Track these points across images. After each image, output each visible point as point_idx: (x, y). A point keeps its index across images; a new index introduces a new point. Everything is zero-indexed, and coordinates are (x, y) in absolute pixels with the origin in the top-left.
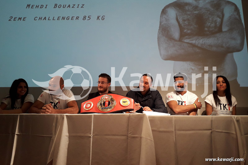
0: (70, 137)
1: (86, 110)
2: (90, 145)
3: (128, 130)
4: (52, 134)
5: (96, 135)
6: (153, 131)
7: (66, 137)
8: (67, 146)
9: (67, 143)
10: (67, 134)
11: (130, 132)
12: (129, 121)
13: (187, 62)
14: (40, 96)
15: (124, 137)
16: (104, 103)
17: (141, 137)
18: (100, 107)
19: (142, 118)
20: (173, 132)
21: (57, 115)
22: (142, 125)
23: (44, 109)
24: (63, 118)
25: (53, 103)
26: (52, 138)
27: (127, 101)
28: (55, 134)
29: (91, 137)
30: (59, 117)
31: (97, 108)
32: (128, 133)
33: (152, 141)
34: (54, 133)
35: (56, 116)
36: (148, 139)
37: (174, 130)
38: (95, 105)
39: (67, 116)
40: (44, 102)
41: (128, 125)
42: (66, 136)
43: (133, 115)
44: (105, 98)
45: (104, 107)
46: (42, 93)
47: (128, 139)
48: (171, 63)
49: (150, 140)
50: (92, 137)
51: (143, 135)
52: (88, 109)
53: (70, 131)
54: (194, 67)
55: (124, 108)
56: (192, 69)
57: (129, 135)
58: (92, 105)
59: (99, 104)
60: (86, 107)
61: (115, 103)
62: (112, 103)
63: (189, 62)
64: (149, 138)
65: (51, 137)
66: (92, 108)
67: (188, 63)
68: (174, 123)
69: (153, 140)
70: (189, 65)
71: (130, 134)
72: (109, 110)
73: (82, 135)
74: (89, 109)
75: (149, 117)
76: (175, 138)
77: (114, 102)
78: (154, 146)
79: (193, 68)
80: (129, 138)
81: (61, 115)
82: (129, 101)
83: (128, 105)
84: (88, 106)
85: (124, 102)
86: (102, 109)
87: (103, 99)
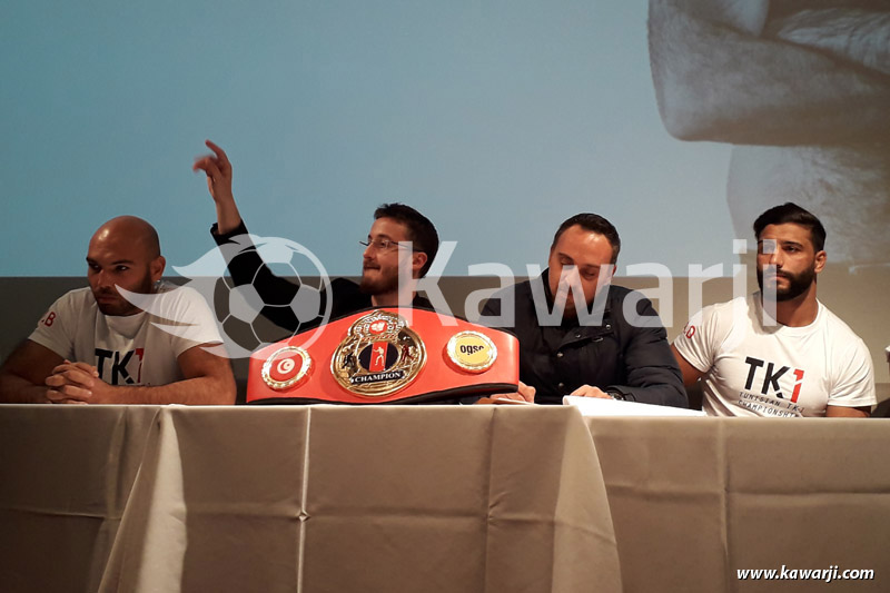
0: (193, 521)
1: (275, 386)
2: (295, 561)
3: (486, 487)
4: (101, 505)
5: (326, 510)
6: (613, 492)
7: (173, 518)
8: (178, 566)
9: (181, 548)
10: (181, 506)
11: (497, 497)
12: (490, 442)
13: (803, 149)
14: (40, 323)
15: (464, 524)
16: (366, 355)
17: (552, 524)
18: (345, 374)
19: (556, 429)
20: (715, 497)
21: (127, 410)
22: (560, 461)
23: (57, 384)
24: (159, 425)
25: (109, 354)
26: (104, 523)
27: (485, 344)
28: (119, 505)
29: (297, 519)
30: (137, 420)
31: (330, 380)
32: (485, 504)
33: (606, 541)
34: (111, 499)
35: (121, 416)
36: (586, 532)
37: (720, 490)
38: (319, 365)
39: (175, 413)
40: (62, 351)
41: (487, 464)
42: (175, 514)
43: (510, 411)
44: (371, 331)
45: (365, 372)
46: (52, 309)
47: (484, 530)
48: (720, 153)
49: (597, 536)
50: (302, 518)
51: (566, 509)
52: (283, 385)
53: (190, 491)
54: (838, 176)
55: (467, 376)
56: (829, 188)
57: (490, 513)
58: (307, 362)
59: (340, 359)
60: (274, 375)
61: (421, 354)
62: (406, 353)
63: (810, 149)
64: (591, 528)
65: (102, 519)
66: (305, 378)
67: (808, 152)
68: (721, 455)
69: (613, 539)
70: (815, 163)
71: (495, 508)
72: (390, 387)
73: (255, 508)
74: (291, 382)
75: (596, 423)
76: (729, 528)
77: (419, 350)
78: (618, 566)
79: (833, 179)
80: (490, 527)
81: (146, 410)
82: (492, 344)
83: (486, 366)
84: (282, 369)
85: (470, 350)
86: (354, 383)
87: (361, 336)
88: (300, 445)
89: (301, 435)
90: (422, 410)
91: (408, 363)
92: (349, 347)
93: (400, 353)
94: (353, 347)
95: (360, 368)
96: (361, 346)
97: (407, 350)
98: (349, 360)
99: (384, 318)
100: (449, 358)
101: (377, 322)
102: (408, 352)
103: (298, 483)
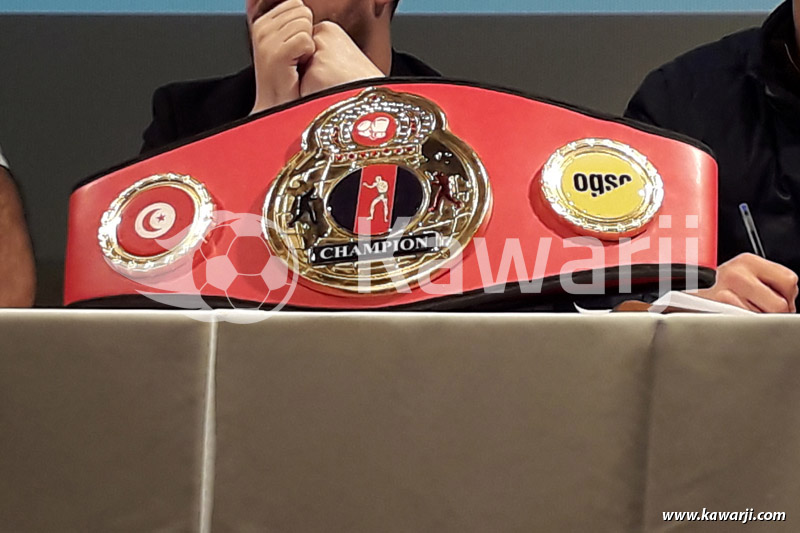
1: (132, 267)
18: (296, 240)
45: (344, 236)
52: (148, 265)
58: (205, 213)
61: (479, 193)
62: (441, 192)
77: (472, 183)
82: (652, 172)
83: (636, 223)
84: (147, 227)
85: (596, 184)
86: (319, 261)
87: (334, 150)
88: (194, 403)
89: (195, 379)
90: (481, 325)
91: (447, 214)
92: (305, 177)
93: (427, 190)
94: (314, 177)
95: (331, 226)
96: (333, 173)
97: (445, 184)
98: (304, 207)
99: (387, 107)
100: (547, 205)
101: (371, 118)
102: (446, 190)
103: (191, 492)
